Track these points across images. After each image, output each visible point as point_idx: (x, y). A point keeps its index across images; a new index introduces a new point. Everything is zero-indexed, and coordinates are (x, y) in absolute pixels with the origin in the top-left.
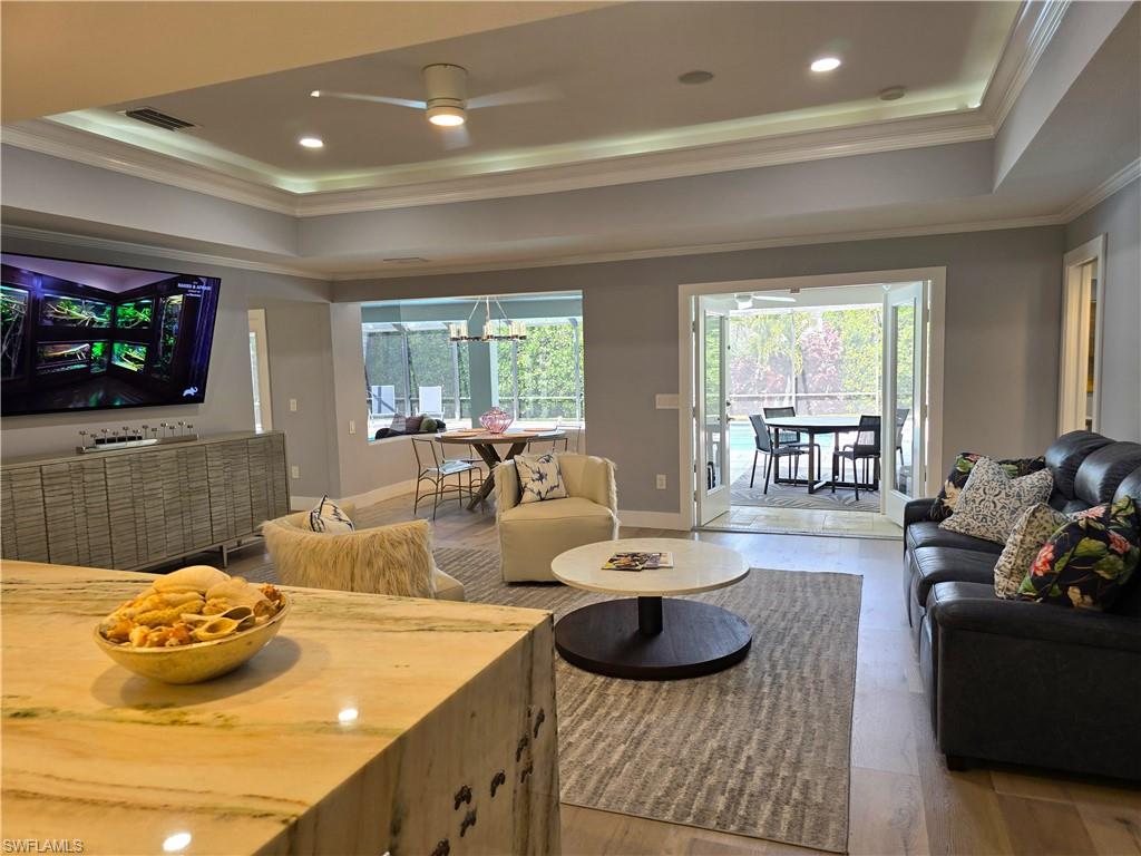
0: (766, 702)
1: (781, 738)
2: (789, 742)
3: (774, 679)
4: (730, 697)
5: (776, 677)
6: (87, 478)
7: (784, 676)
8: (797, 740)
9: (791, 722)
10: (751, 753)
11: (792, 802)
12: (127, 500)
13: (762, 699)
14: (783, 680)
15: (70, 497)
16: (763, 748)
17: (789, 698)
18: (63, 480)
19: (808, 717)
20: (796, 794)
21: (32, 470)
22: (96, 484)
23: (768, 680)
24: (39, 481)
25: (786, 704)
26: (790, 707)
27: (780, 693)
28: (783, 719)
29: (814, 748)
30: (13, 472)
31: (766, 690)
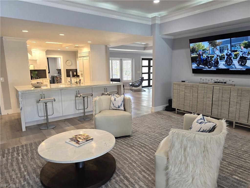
0: (23, 170)
1: (14, 163)
2: (11, 163)
3: (25, 178)
4: (35, 166)
5: (25, 180)
6: (194, 89)
7: (22, 181)
8: (9, 165)
9: (13, 168)
10: (19, 157)
11: (6, 154)
12: (202, 97)
13: (25, 170)
14: (22, 180)
15: (190, 92)
16: (17, 159)
17: (16, 174)
18: (189, 88)
19: (8, 172)
20: (6, 155)
21: (184, 84)
22: (195, 91)
23: (27, 177)
24: (184, 87)
25: (17, 172)
26: (15, 171)
27: (20, 174)
28: (15, 167)
29: (4, 165)
30: (181, 84)
31: (25, 173)
